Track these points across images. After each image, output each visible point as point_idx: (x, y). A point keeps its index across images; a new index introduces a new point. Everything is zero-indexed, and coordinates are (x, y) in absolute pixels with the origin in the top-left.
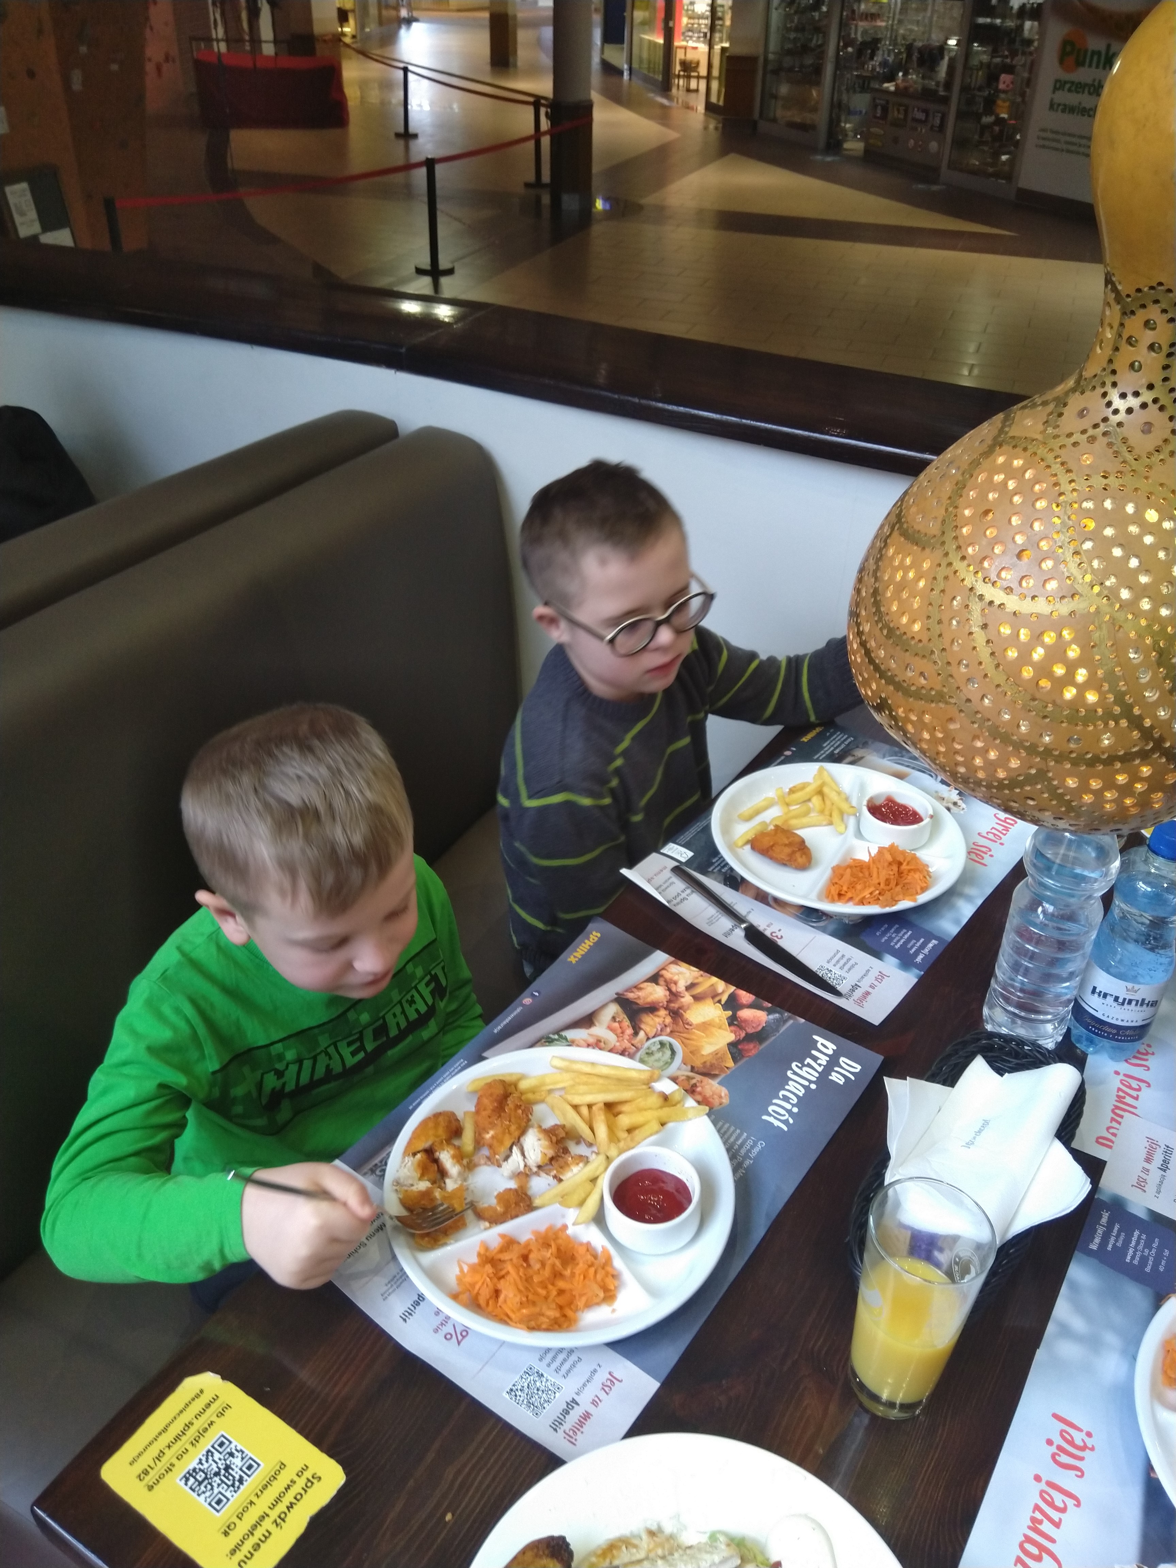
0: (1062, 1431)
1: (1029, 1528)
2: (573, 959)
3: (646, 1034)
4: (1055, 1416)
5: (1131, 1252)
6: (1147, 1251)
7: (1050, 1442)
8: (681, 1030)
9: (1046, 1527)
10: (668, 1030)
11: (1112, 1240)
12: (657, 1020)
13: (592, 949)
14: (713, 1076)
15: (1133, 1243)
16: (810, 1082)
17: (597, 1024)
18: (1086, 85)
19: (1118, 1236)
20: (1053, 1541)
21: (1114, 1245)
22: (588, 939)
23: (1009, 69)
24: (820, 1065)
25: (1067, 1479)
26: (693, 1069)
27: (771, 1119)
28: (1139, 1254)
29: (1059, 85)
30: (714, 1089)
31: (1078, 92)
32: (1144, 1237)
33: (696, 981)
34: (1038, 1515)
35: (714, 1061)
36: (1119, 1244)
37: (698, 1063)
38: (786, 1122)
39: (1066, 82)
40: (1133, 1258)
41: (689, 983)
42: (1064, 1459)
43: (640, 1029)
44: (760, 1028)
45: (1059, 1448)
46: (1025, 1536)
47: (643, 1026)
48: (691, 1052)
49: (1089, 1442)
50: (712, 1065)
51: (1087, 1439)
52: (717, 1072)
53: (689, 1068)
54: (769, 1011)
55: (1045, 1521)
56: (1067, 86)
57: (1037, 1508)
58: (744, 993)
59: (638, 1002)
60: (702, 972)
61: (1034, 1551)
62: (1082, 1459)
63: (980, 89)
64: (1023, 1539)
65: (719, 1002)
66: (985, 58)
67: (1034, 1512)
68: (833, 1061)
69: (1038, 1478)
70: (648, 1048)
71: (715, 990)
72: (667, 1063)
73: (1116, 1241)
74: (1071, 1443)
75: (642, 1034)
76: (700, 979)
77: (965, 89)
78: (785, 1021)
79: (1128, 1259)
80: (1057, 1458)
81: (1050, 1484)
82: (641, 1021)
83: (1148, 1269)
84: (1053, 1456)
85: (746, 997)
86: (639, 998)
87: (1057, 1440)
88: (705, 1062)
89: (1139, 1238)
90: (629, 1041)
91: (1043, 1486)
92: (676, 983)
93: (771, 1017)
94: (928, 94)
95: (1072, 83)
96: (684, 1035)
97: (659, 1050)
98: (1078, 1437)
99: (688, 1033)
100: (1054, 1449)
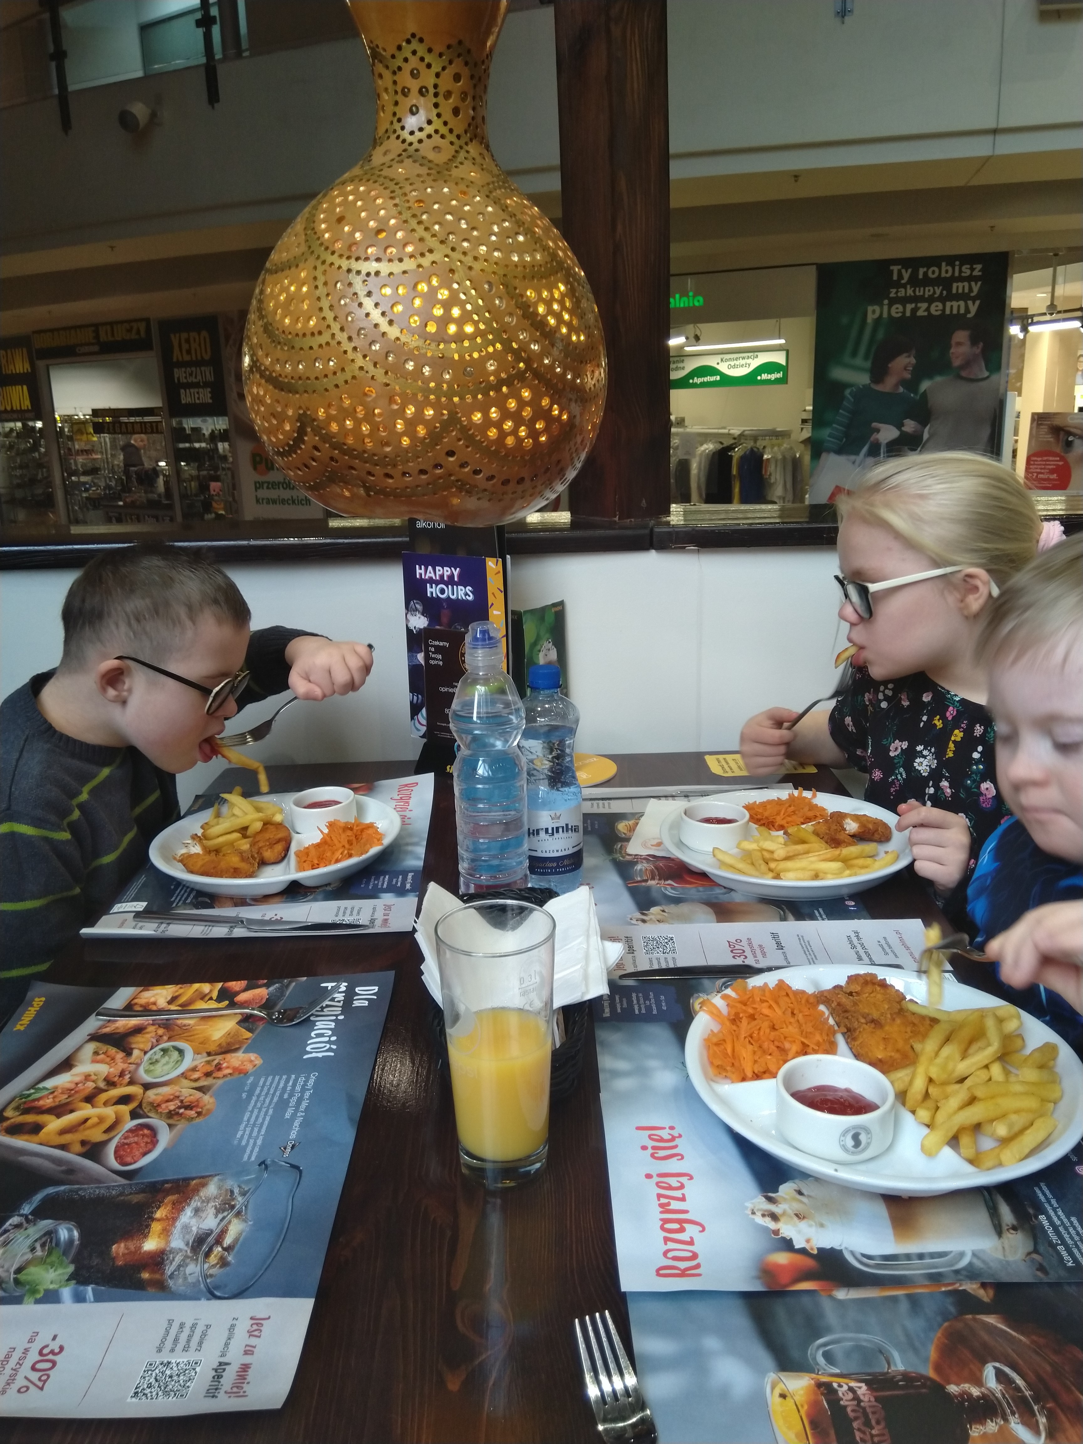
0: (650, 1136)
1: (661, 1212)
2: (19, 1027)
3: (141, 1050)
4: (638, 1128)
5: (636, 1008)
6: (648, 1002)
7: (644, 1148)
8: (180, 1032)
9: (675, 1205)
10: (165, 1038)
11: (618, 1006)
12: (148, 1036)
13: (38, 1014)
14: (236, 1050)
15: (635, 1002)
16: (337, 1016)
17: (76, 1063)
18: (279, 483)
19: (621, 1002)
20: (686, 1212)
21: (621, 1008)
22: (32, 1006)
23: (217, 479)
24: (339, 1001)
25: (673, 1166)
26: (209, 1054)
27: (314, 1055)
28: (643, 1006)
29: (258, 485)
30: (240, 1058)
31: (274, 489)
32: (640, 995)
33: (177, 994)
34: (663, 1201)
35: (229, 1040)
36: (625, 1005)
37: (212, 1048)
38: (330, 1050)
39: (263, 483)
40: (640, 1010)
41: (169, 998)
42: (662, 1153)
43: (132, 1049)
44: (264, 1001)
45: (653, 1148)
46: (661, 1220)
47: (133, 1046)
48: (201, 1043)
49: (675, 1133)
50: (228, 1044)
51: (671, 1132)
52: (237, 1046)
53: (205, 1054)
54: (267, 986)
55: (672, 1202)
56: (265, 485)
57: (659, 1196)
58: (234, 983)
59: (118, 1031)
60: (180, 986)
61: (676, 1226)
62: (676, 1147)
63: (196, 495)
64: (661, 1223)
65: (211, 999)
66: (194, 472)
67: (659, 1200)
68: (350, 995)
69: (649, 1176)
70: (150, 1059)
71: (201, 993)
72: (177, 1062)
73: (622, 1005)
74: (662, 1140)
75: (136, 1053)
76: (181, 991)
77: (183, 497)
78: (287, 986)
79: (637, 1012)
80: (656, 1155)
81: (660, 1175)
82: (131, 1043)
83: (655, 1012)
84: (652, 1155)
85: (235, 985)
86: (117, 1028)
87: (650, 1144)
88: (220, 1045)
89: (638, 997)
90: (124, 1062)
91: (656, 1179)
92: (154, 1004)
93: (271, 989)
94: (153, 504)
95: (268, 483)
96: (185, 1035)
97: (163, 1056)
98: (665, 1134)
99: (189, 1031)
100: (650, 1151)
